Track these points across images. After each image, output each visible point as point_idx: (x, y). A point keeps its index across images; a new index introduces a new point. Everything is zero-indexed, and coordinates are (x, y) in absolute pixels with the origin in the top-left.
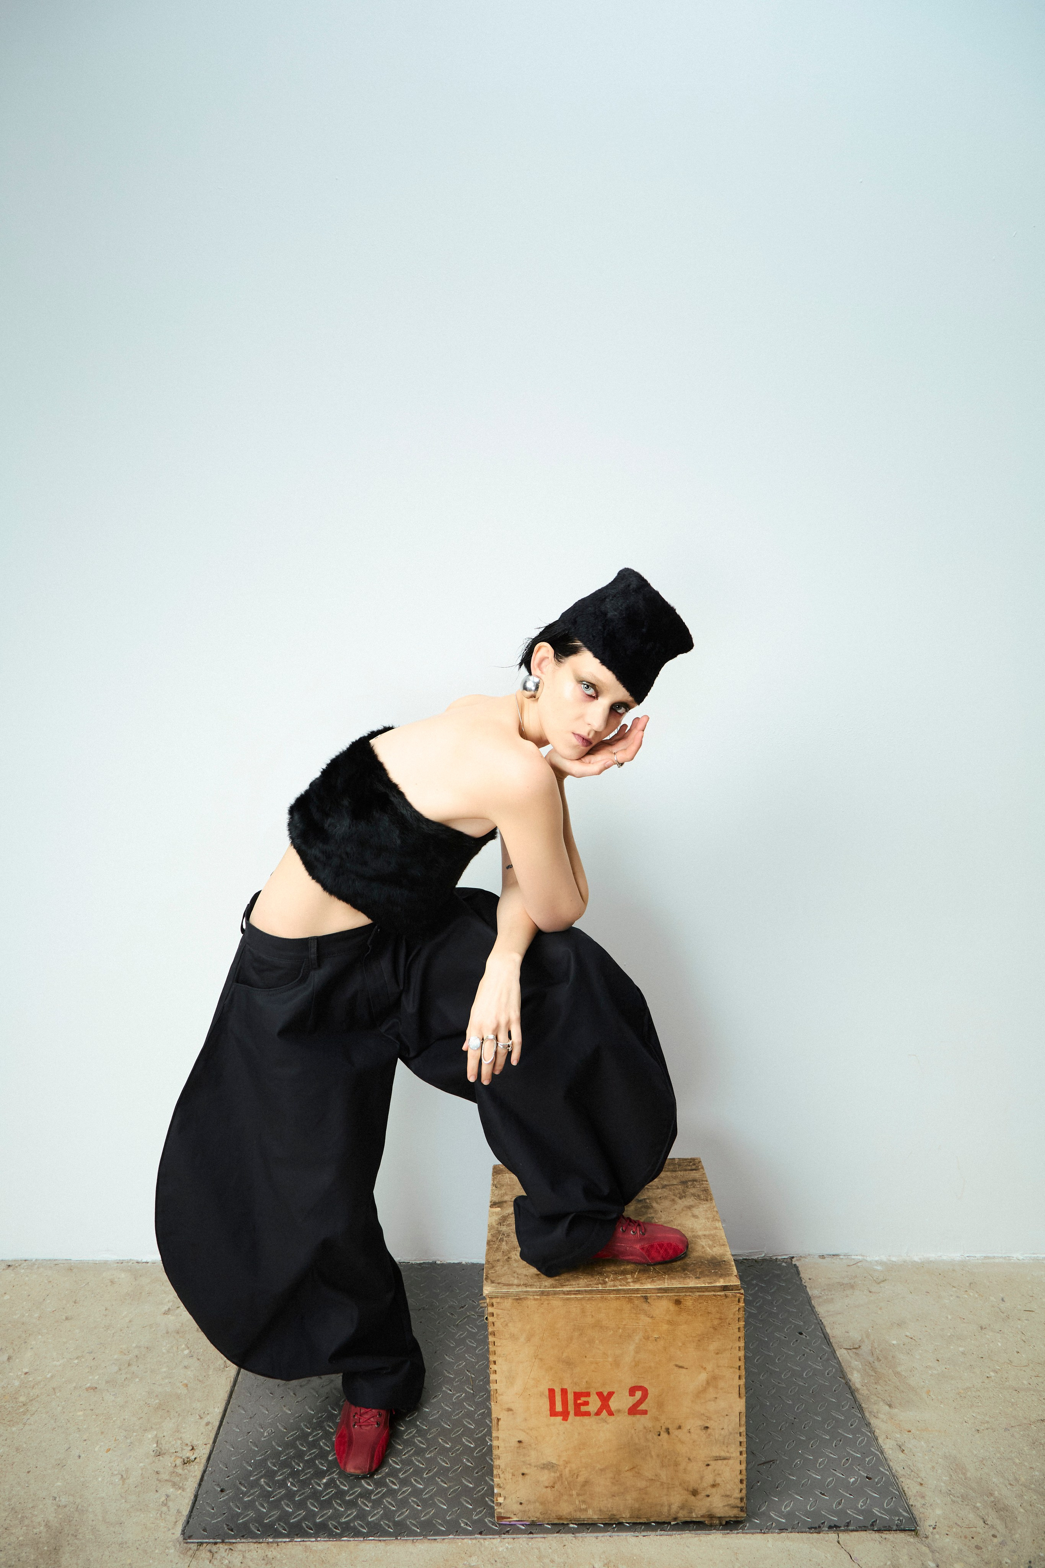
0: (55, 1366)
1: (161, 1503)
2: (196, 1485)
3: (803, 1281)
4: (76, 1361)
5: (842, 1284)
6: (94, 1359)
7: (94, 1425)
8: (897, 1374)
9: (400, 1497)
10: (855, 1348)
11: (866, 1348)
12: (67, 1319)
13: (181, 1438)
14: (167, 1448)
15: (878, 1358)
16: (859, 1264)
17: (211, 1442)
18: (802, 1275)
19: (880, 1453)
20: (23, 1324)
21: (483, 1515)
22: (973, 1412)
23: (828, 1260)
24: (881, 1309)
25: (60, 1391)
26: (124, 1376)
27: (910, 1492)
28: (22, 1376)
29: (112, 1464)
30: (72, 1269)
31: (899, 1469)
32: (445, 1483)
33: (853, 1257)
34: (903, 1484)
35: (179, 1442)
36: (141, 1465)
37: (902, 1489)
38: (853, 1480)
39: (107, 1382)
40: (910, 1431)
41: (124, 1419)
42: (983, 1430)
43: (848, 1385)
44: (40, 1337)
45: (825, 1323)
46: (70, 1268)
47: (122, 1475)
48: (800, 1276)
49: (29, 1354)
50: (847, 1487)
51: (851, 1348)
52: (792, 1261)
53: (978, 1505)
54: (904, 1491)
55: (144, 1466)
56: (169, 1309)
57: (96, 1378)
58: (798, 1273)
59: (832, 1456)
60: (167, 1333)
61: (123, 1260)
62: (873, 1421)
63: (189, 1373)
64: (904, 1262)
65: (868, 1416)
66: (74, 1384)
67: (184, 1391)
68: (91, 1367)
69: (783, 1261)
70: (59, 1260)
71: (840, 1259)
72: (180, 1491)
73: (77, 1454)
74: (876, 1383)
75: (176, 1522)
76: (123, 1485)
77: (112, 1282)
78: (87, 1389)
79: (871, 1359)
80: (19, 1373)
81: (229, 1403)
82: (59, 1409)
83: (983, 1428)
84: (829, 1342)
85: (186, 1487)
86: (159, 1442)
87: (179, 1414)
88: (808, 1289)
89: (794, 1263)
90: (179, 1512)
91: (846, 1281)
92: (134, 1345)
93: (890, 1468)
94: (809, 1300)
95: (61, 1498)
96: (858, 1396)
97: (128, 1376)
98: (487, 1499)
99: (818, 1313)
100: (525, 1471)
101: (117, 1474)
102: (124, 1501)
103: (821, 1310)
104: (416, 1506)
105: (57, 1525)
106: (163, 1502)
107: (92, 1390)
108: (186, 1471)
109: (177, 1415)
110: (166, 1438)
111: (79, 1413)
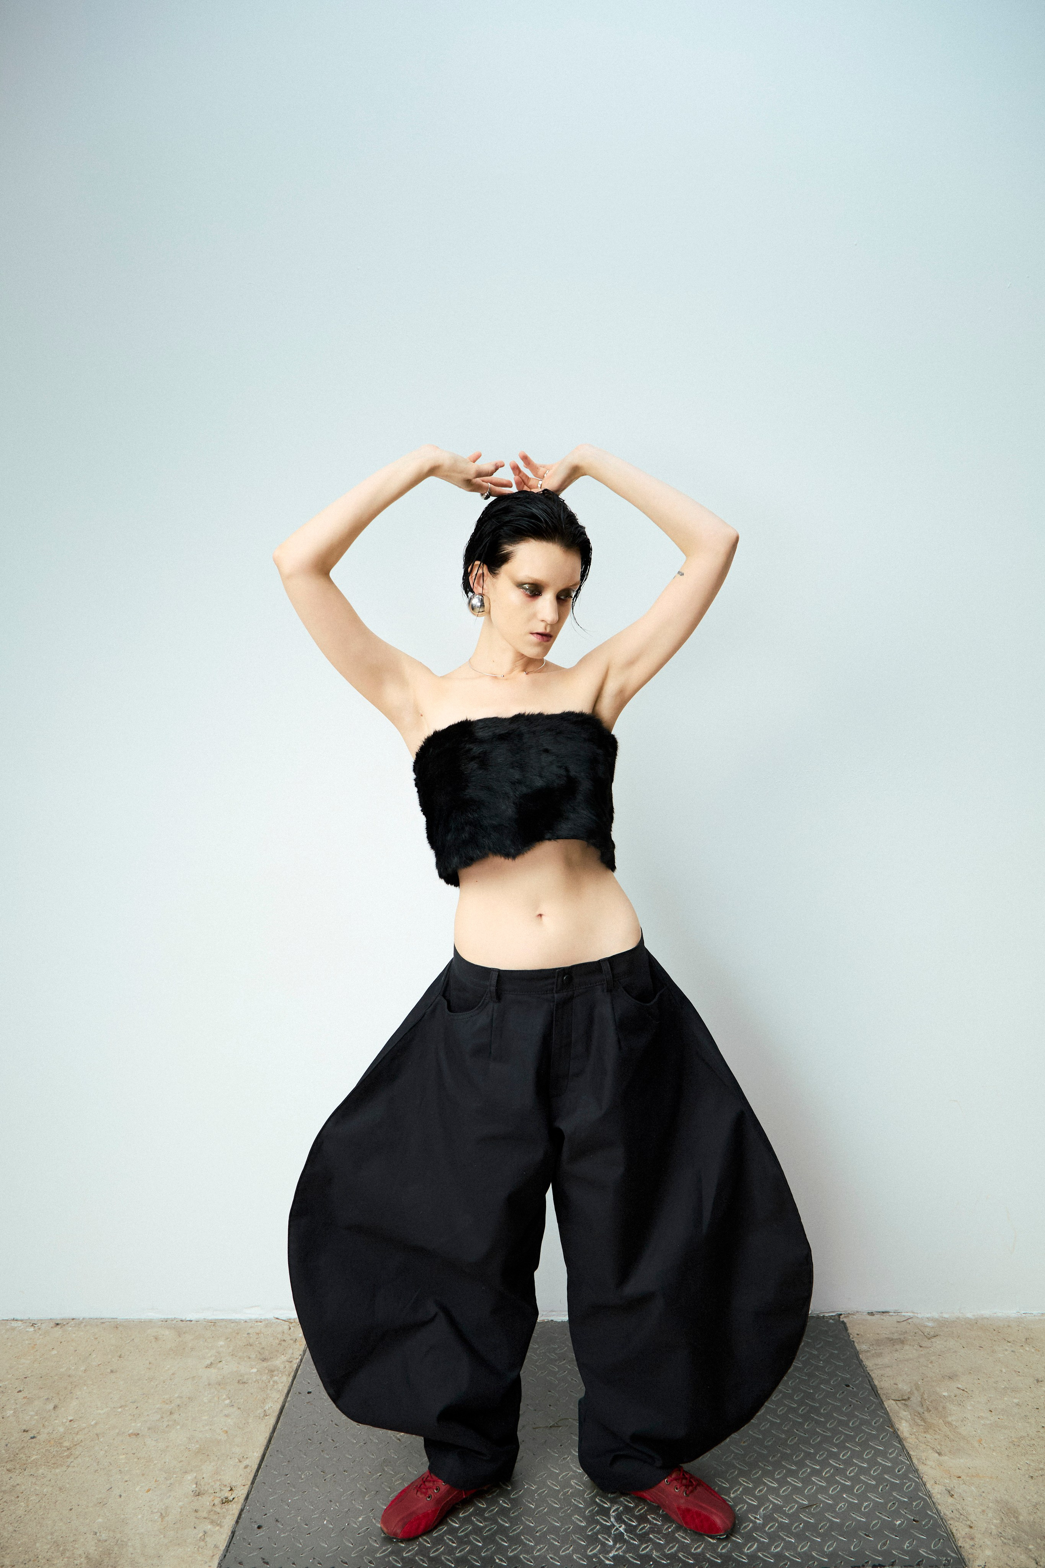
0: (100, 1414)
1: (198, 1538)
2: (233, 1522)
3: (851, 1336)
4: (120, 1410)
5: (890, 1340)
6: (137, 1407)
7: (136, 1467)
8: (948, 1424)
10: (904, 1400)
11: (915, 1399)
12: (112, 1371)
13: (220, 1480)
14: (206, 1489)
15: (928, 1409)
16: (910, 1321)
17: (249, 1483)
18: (850, 1331)
19: (928, 1497)
20: (69, 1376)
21: (518, 1552)
22: (1027, 1459)
23: (877, 1316)
24: (931, 1362)
25: (103, 1436)
26: (165, 1424)
27: (958, 1534)
28: (67, 1424)
29: (152, 1503)
30: (118, 1327)
31: (947, 1513)
32: (481, 1523)
33: (903, 1314)
34: (951, 1527)
35: (218, 1483)
36: (180, 1504)
37: (951, 1531)
38: (898, 1523)
39: (149, 1429)
40: (960, 1477)
41: (165, 1463)
42: (1037, 1476)
43: (896, 1435)
44: (85, 1388)
45: (873, 1375)
46: (116, 1326)
47: (161, 1513)
48: (848, 1331)
49: (75, 1403)
50: (893, 1529)
51: (900, 1399)
52: (840, 1318)
53: (1031, 1547)
54: (952, 1533)
55: (184, 1504)
56: (211, 1363)
57: (139, 1425)
58: (846, 1329)
59: (878, 1500)
60: (209, 1385)
61: (167, 1319)
62: (922, 1468)
63: (230, 1421)
64: (957, 1318)
65: (916, 1463)
66: (117, 1431)
67: (223, 1437)
68: (134, 1415)
69: (831, 1319)
70: (106, 1319)
71: (890, 1316)
72: (217, 1528)
73: (118, 1494)
74: (925, 1432)
75: (213, 1556)
76: (162, 1521)
77: (156, 1339)
78: (130, 1435)
79: (920, 1410)
80: (65, 1421)
81: (268, 1448)
82: (102, 1453)
83: (1037, 1475)
84: (877, 1394)
85: (223, 1524)
86: (198, 1483)
87: (219, 1458)
88: (856, 1344)
89: (841, 1320)
90: (216, 1546)
91: (896, 1336)
92: (176, 1395)
93: (938, 1512)
94: (856, 1354)
95: (102, 1533)
96: (906, 1444)
97: (170, 1423)
98: (522, 1537)
99: (866, 1366)
101: (156, 1512)
102: (162, 1536)
103: (869, 1364)
104: (451, 1543)
105: (97, 1557)
106: (200, 1538)
107: (134, 1436)
108: (224, 1510)
109: (216, 1458)
110: (206, 1480)
111: (121, 1457)
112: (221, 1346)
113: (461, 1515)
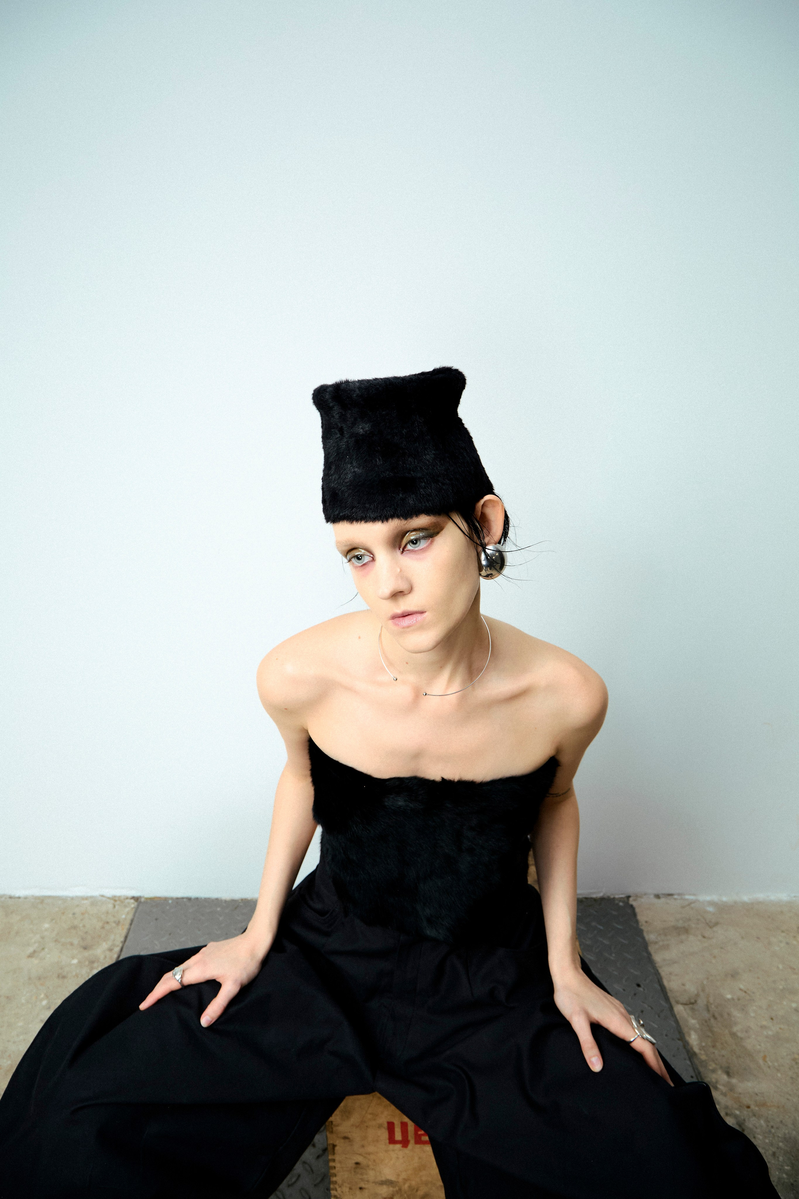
3: (640, 924)
5: (676, 928)
8: (733, 1035)
10: (691, 1003)
11: (701, 1002)
15: (714, 1016)
16: (693, 905)
18: (639, 917)
23: (663, 900)
24: (715, 957)
33: (686, 897)
45: (663, 974)
48: (637, 917)
51: (687, 1002)
52: (628, 901)
58: (635, 914)
64: (735, 903)
69: (620, 901)
71: (674, 899)
74: (713, 1046)
79: (707, 1016)
88: (645, 934)
89: (630, 903)
91: (680, 924)
94: (645, 945)
100: (363, 1185)
103: (658, 957)
112: (46, 930)
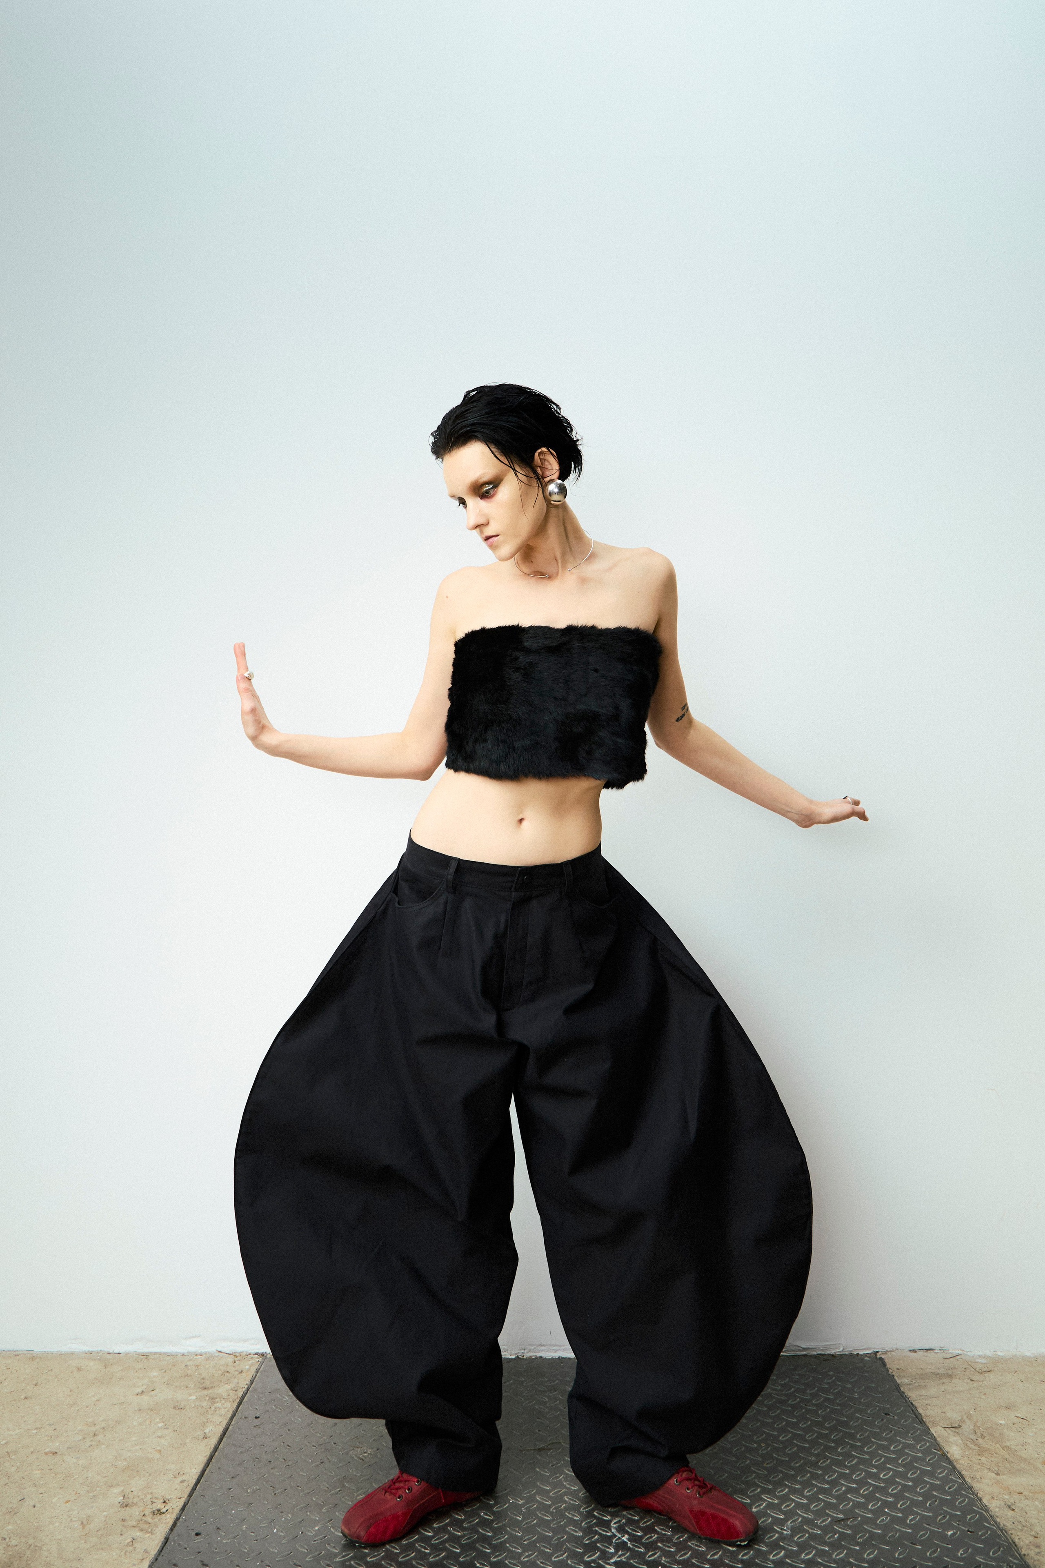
0: (11, 1435)
1: (125, 1544)
2: (167, 1530)
3: (890, 1371)
4: (34, 1432)
6: (55, 1429)
7: (53, 1481)
8: (1006, 1448)
9: (404, 1543)
10: (954, 1427)
11: (968, 1427)
12: (25, 1398)
13: (151, 1493)
14: (135, 1501)
15: (982, 1435)
16: (958, 1357)
17: (186, 1496)
18: (888, 1366)
19: (984, 1511)
21: (503, 1557)
23: (920, 1353)
24: (985, 1394)
25: (15, 1454)
26: (88, 1444)
27: (1022, 1543)
29: (71, 1513)
30: (35, 1358)
31: (1007, 1524)
32: (459, 1532)
33: (950, 1351)
34: (1013, 1536)
35: (149, 1496)
36: (105, 1513)
37: (1012, 1541)
38: (950, 1533)
39: (69, 1448)
40: (1022, 1493)
41: (87, 1478)
43: (945, 1457)
45: (917, 1405)
47: (82, 1522)
48: (886, 1367)
50: (944, 1538)
51: (949, 1426)
52: (876, 1355)
54: (1014, 1543)
55: (108, 1514)
56: (143, 1391)
57: (57, 1444)
58: (884, 1364)
59: (926, 1513)
60: (140, 1410)
61: (92, 1352)
62: (976, 1485)
63: (163, 1441)
64: (1014, 1358)
65: (970, 1481)
66: (32, 1450)
67: (156, 1455)
68: (51, 1436)
69: (866, 1356)
71: (935, 1352)
72: (148, 1535)
73: (32, 1505)
74: (979, 1455)
75: (143, 1559)
76: (83, 1529)
77: (79, 1369)
78: (46, 1454)
79: (973, 1437)
81: (208, 1466)
82: (13, 1469)
84: (922, 1422)
85: (155, 1532)
86: (126, 1496)
87: (150, 1474)
88: (896, 1378)
89: (878, 1357)
90: (146, 1551)
91: (942, 1371)
92: (101, 1419)
93: (997, 1524)
94: (897, 1386)
95: (11, 1539)
96: (957, 1466)
97: (94, 1447)
98: (508, 1545)
99: (908, 1397)
102: (83, 1542)
103: (912, 1394)
104: (423, 1550)
105: (5, 1560)
106: (128, 1543)
107: (51, 1455)
108: (156, 1520)
109: (148, 1474)
110: (135, 1493)
111: (36, 1472)
112: (155, 1377)
113: (435, 1525)
